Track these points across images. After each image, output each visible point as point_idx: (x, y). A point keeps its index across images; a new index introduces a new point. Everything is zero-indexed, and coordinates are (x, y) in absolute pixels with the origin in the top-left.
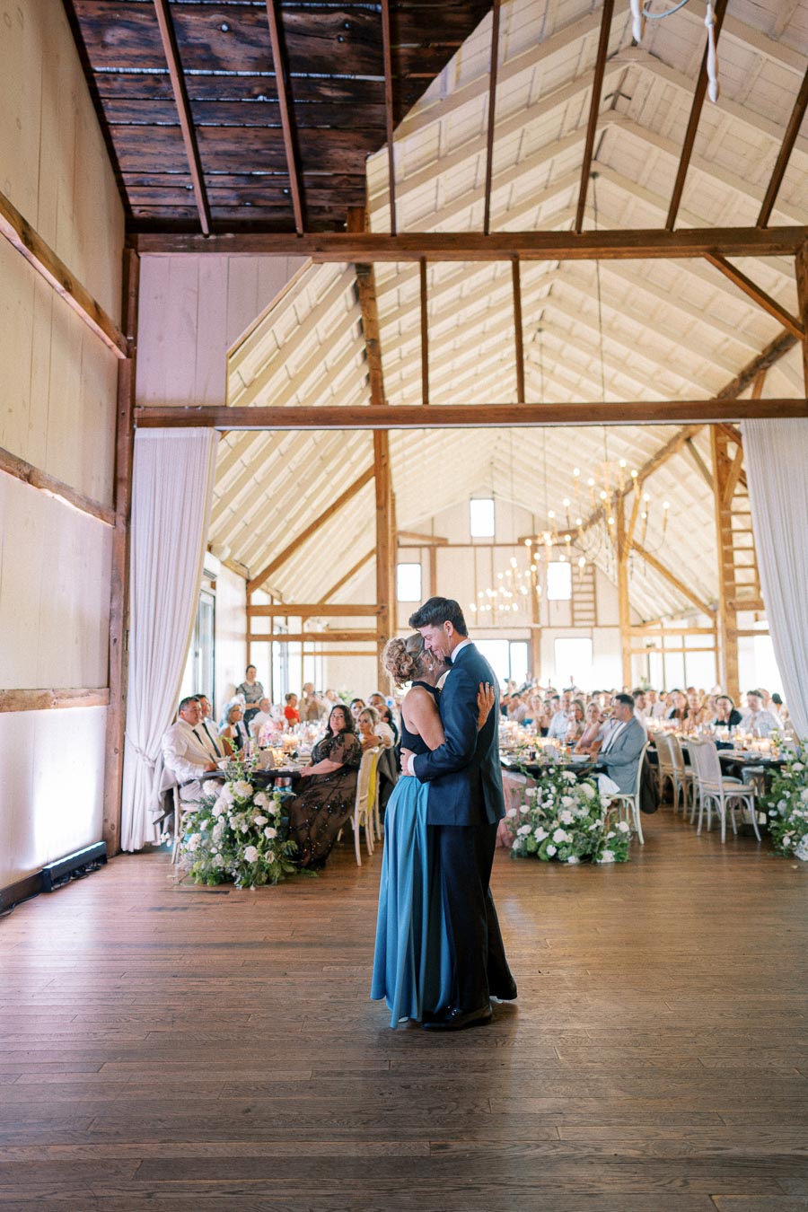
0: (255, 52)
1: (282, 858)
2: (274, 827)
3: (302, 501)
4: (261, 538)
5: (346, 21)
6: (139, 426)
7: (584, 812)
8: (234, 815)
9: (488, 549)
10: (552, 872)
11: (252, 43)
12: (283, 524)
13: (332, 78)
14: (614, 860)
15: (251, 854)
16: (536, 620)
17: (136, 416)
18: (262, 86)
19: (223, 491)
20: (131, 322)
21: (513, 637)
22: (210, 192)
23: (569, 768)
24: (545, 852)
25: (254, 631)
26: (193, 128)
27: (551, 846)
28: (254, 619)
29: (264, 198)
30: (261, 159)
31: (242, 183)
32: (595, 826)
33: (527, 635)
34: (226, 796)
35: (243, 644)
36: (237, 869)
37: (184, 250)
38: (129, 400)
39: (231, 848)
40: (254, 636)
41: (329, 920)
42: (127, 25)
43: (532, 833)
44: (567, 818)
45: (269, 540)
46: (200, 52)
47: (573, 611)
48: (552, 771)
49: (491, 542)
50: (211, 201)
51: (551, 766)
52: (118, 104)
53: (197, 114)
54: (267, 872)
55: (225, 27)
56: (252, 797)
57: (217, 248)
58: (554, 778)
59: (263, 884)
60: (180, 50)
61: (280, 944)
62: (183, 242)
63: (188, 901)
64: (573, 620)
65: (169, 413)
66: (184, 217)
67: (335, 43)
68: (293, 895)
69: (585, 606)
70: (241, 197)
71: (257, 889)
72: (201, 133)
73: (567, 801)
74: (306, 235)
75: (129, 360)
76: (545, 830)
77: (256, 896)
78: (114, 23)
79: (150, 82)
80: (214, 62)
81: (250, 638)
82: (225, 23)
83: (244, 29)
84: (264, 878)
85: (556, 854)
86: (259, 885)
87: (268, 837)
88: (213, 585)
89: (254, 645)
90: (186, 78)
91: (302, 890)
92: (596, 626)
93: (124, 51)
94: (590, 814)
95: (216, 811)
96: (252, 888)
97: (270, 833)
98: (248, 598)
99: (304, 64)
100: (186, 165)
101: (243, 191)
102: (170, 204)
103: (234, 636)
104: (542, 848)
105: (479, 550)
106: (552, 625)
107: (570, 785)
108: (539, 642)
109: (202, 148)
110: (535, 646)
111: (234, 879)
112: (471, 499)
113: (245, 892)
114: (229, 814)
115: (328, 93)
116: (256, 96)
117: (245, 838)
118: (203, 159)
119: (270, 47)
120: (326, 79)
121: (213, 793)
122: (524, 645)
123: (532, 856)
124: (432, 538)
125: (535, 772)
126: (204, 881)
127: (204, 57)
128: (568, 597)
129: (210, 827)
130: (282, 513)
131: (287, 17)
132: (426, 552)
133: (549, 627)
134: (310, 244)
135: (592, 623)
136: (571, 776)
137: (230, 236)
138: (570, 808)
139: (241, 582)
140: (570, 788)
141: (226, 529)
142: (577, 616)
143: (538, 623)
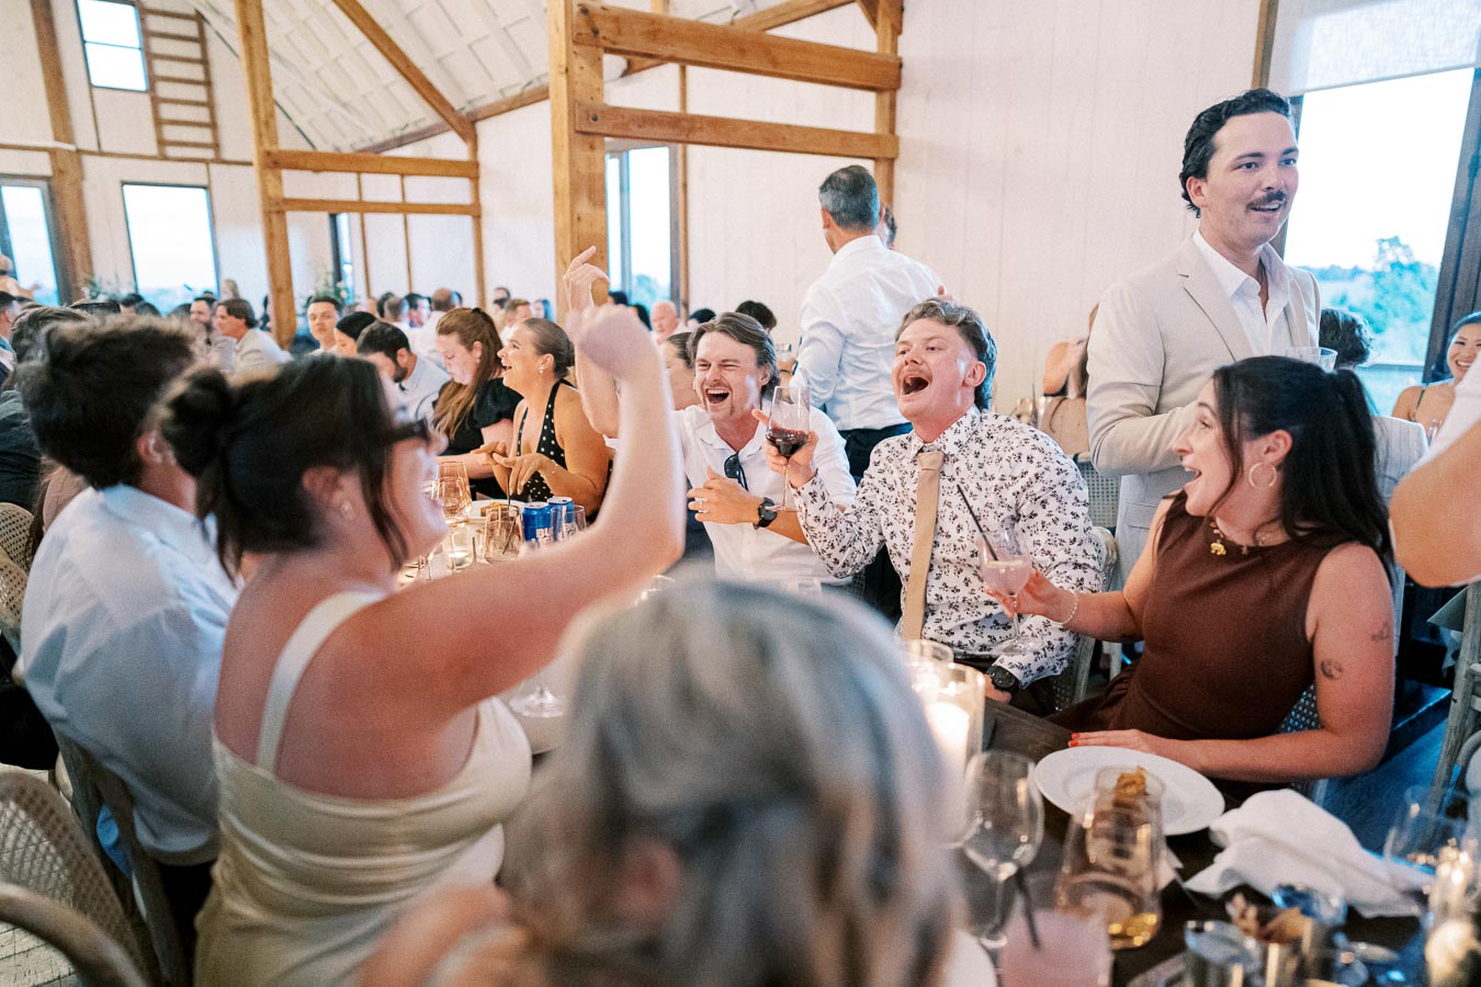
16: (64, 135)
33: (42, 165)
47: (157, 121)
64: (162, 142)
69: (185, 112)
92: (220, 161)
106: (105, 148)
133: (101, 154)
135: (209, 154)
142: (171, 133)
143: (71, 141)
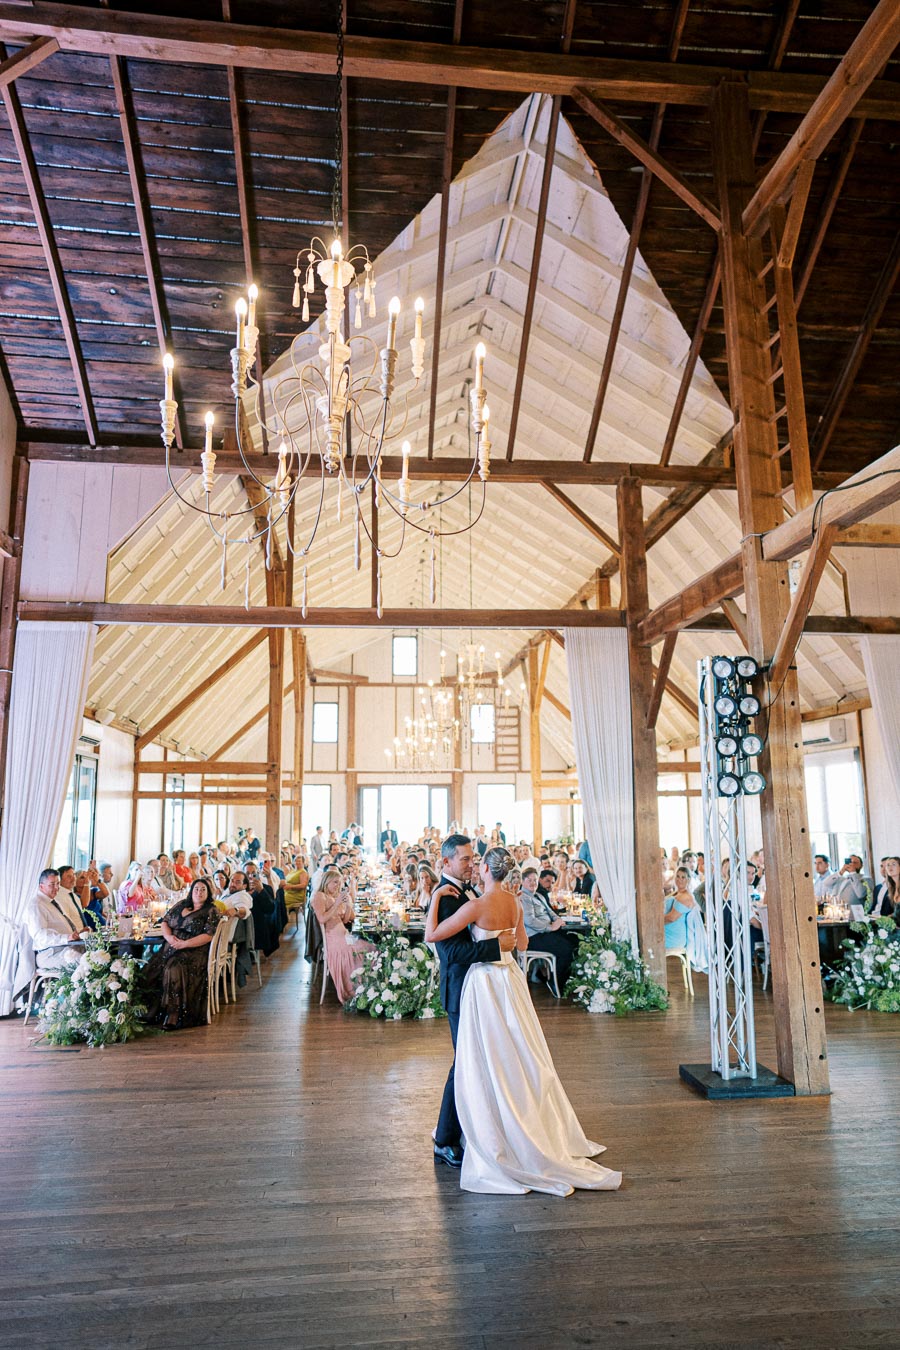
0: (141, 310)
1: (132, 1019)
2: (126, 992)
3: (197, 656)
4: (152, 694)
5: (219, 293)
6: (21, 619)
7: (413, 974)
8: (91, 981)
9: (410, 689)
10: (378, 1027)
11: (137, 304)
12: (176, 679)
13: (207, 332)
14: (433, 1016)
15: (103, 1016)
16: (458, 764)
17: (19, 609)
18: (146, 334)
19: (108, 659)
20: (18, 523)
21: (431, 782)
22: (97, 411)
23: (405, 935)
24: (374, 1010)
25: (141, 788)
26: (82, 362)
27: (378, 1005)
28: (142, 776)
29: (147, 417)
30: (144, 388)
31: (127, 405)
32: (418, 986)
33: (448, 779)
34: (84, 965)
35: (128, 802)
36: (89, 1030)
37: (71, 459)
38: (13, 596)
39: (86, 1011)
40: (141, 792)
41: (160, 1071)
42: (26, 284)
43: (365, 993)
44: (395, 980)
45: (161, 695)
46: (90, 307)
47: (496, 756)
48: (389, 937)
49: (414, 681)
50: (98, 418)
51: (389, 933)
52: (14, 340)
53: (86, 351)
54: (118, 1032)
55: (113, 291)
56: (110, 964)
57: (103, 458)
58: (390, 943)
59: (114, 1042)
60: (72, 305)
61: (113, 1090)
62: (71, 451)
63: (42, 1059)
64: (497, 765)
65: (51, 607)
66: (74, 429)
67: (211, 308)
68: (137, 1052)
69: (508, 750)
70: (126, 415)
71: (106, 1047)
72: (90, 366)
73: (396, 964)
74: (185, 450)
75: (15, 559)
76: (377, 990)
77: (105, 1053)
78: (13, 282)
79: (44, 326)
80: (104, 315)
81: (136, 795)
82: (113, 288)
83: (131, 294)
84: (114, 1038)
85: (383, 1012)
86: (108, 1043)
87: (120, 1000)
88: (97, 750)
89: (141, 802)
90: (77, 325)
91: (146, 1047)
92: (520, 771)
93: (21, 302)
94: (418, 976)
95: (74, 978)
96: (102, 1046)
97: (123, 997)
98: (137, 755)
99: (180, 320)
100: (76, 389)
101: (128, 411)
102: (59, 417)
103: (119, 794)
104: (372, 1007)
105: (399, 689)
106: (474, 769)
107: (403, 949)
108: (461, 786)
109: (90, 376)
110: (457, 790)
111: (87, 1038)
112: (394, 637)
113: (96, 1050)
114: (86, 980)
115: (204, 343)
116: (141, 342)
117: (100, 1003)
118: (91, 385)
119: (152, 307)
120: (204, 332)
121: (73, 962)
122: (444, 792)
123: (364, 1013)
124: (351, 676)
125: (376, 938)
126: (59, 1040)
127: (95, 311)
128: (491, 738)
129: (67, 993)
130: (173, 670)
131: (167, 288)
132: (344, 690)
133: (472, 772)
134: (189, 459)
135: (516, 768)
136: (403, 941)
137: (115, 448)
138: (402, 970)
139: (129, 740)
140: (404, 952)
141: (113, 692)
142: (501, 760)
143: (460, 767)
